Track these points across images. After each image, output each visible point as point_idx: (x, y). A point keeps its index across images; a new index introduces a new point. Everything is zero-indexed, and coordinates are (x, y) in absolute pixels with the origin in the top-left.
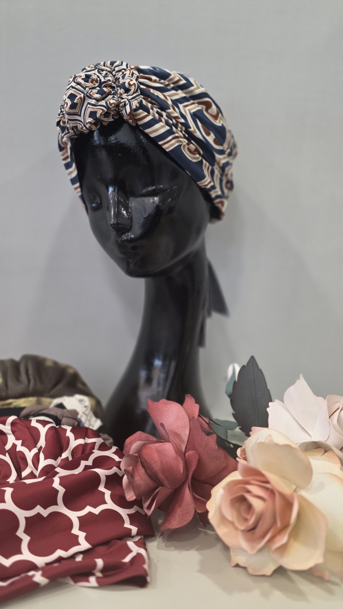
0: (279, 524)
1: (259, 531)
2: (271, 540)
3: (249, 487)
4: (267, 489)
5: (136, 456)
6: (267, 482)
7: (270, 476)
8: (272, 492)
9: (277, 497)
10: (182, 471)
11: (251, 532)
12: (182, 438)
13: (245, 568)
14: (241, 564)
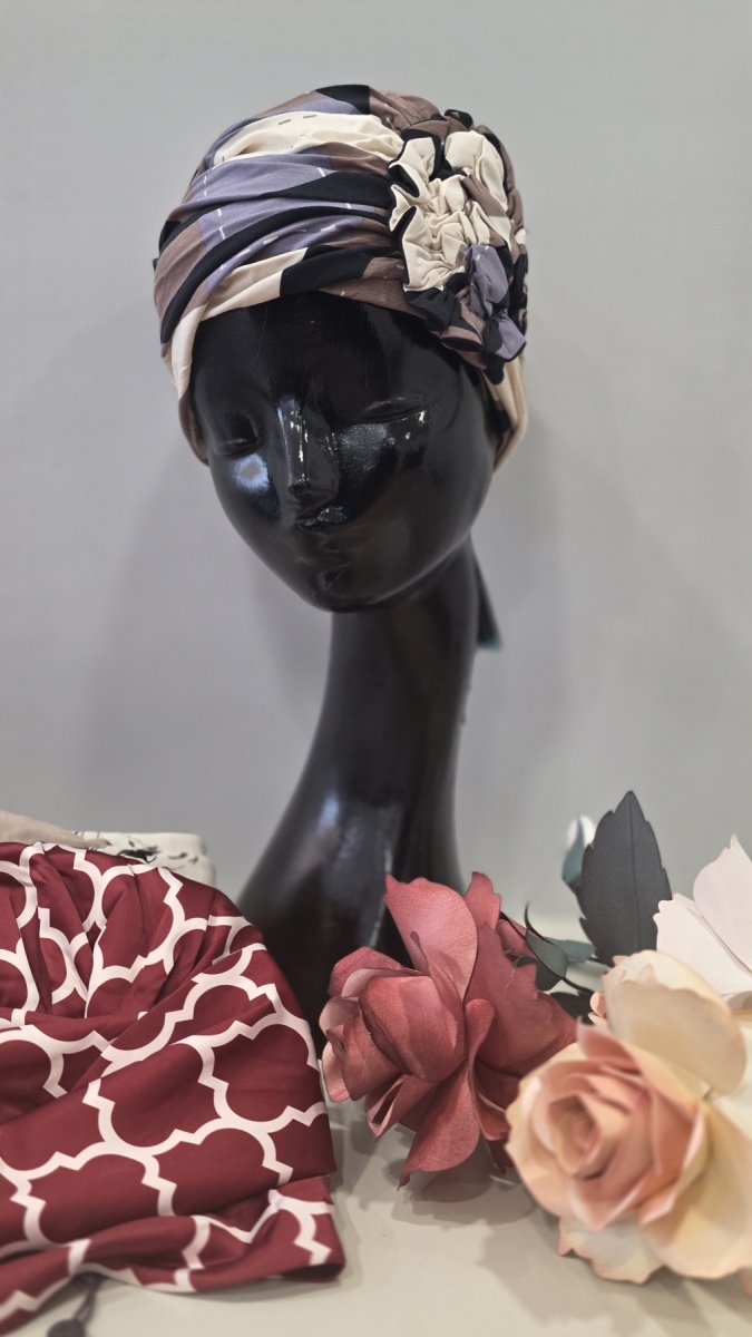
2: (640, 1205)
3: (595, 1080)
4: (633, 1087)
5: (354, 1003)
6: (636, 1072)
7: (643, 1057)
8: (644, 1095)
10: (454, 1044)
11: (592, 1179)
12: (460, 970)
13: (588, 1262)
14: (579, 1251)
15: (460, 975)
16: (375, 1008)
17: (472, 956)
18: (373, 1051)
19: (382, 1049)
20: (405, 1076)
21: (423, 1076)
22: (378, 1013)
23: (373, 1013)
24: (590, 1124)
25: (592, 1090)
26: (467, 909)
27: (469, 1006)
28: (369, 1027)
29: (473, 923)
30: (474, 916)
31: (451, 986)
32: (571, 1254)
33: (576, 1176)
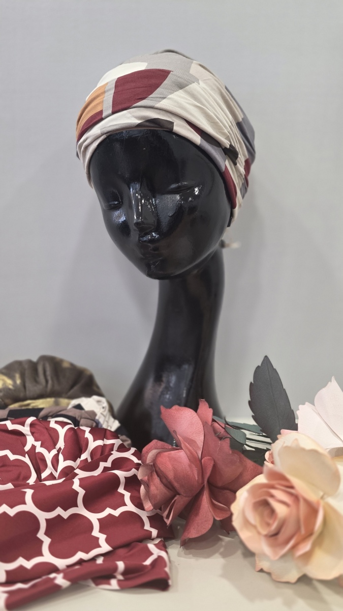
0: (303, 531)
1: (282, 537)
2: (294, 547)
3: (274, 492)
4: (291, 494)
5: (151, 465)
6: (292, 487)
7: (295, 481)
8: (296, 498)
9: (302, 503)
10: (197, 479)
11: (274, 537)
12: (197, 445)
13: (269, 574)
14: (265, 569)
15: (198, 447)
16: (160, 467)
17: (202, 438)
18: (161, 487)
19: (165, 486)
20: (178, 496)
21: (185, 495)
22: (162, 469)
23: (159, 469)
24: (273, 512)
25: (272, 496)
26: (197, 417)
27: (203, 461)
28: (158, 476)
29: (201, 423)
30: (201, 419)
31: (194, 452)
32: (261, 571)
33: (266, 536)
